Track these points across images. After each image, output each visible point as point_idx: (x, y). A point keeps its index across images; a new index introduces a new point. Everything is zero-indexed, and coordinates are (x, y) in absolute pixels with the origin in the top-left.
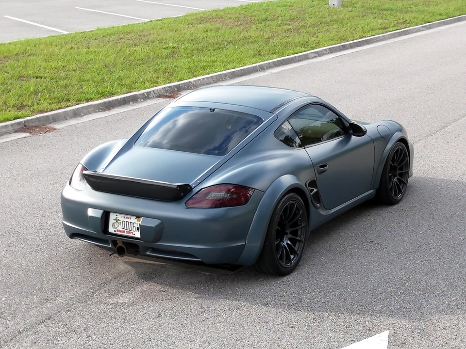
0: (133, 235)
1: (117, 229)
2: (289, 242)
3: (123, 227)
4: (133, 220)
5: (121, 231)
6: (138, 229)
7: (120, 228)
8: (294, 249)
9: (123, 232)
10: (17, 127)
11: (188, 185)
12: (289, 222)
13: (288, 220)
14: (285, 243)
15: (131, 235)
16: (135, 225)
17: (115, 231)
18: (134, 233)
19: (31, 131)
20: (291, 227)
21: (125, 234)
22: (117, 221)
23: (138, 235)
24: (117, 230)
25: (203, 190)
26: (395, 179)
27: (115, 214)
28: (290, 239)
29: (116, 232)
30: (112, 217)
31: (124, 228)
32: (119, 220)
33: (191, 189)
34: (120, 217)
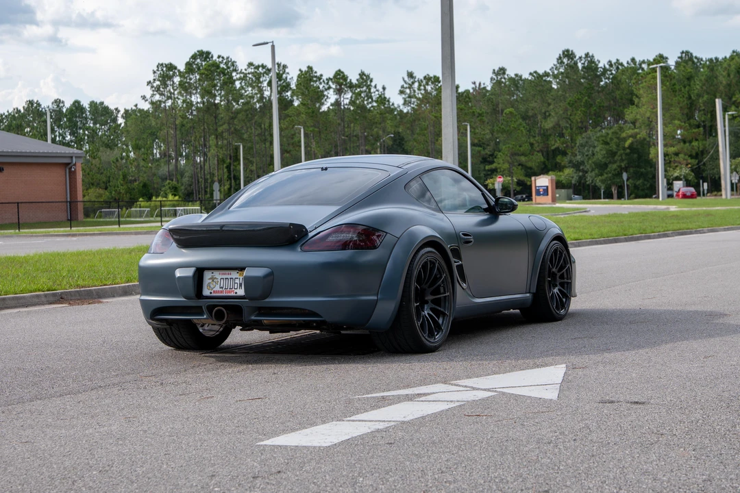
0: (235, 294)
1: (214, 289)
2: (431, 313)
3: (222, 286)
4: (234, 274)
5: (218, 292)
6: (241, 285)
7: (217, 288)
8: (438, 322)
9: (221, 292)
10: (52, 299)
11: (303, 227)
12: (429, 287)
13: (428, 284)
14: (426, 312)
15: (232, 294)
16: (237, 281)
17: (211, 293)
18: (236, 291)
19: (71, 302)
20: (433, 293)
21: (224, 294)
22: (213, 281)
23: (241, 292)
24: (214, 291)
25: (321, 234)
26: (556, 290)
27: (210, 272)
28: (432, 309)
29: (212, 295)
30: (207, 275)
31: (222, 288)
32: (215, 278)
33: (306, 233)
34: (217, 274)
